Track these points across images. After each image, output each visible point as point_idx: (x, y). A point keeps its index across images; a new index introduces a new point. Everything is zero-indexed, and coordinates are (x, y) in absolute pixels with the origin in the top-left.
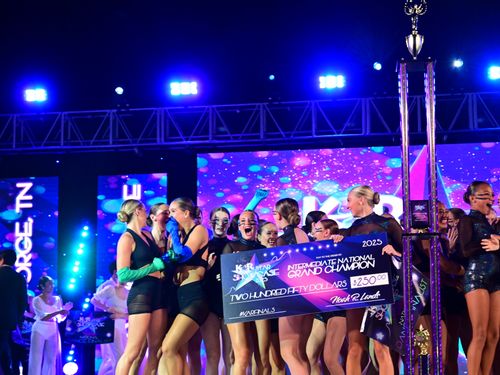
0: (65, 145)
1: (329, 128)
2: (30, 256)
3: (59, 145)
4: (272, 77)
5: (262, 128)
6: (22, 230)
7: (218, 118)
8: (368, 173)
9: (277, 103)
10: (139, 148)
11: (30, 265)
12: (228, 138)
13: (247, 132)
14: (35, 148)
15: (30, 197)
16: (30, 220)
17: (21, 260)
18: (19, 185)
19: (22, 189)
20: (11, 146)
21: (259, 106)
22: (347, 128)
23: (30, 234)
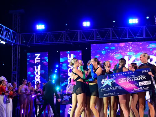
0: (50, 42)
1: (132, 36)
2: (40, 77)
3: (48, 42)
4: (114, 21)
5: (111, 36)
6: (37, 68)
7: (97, 33)
8: (145, 49)
9: (115, 28)
10: (72, 43)
11: (40, 79)
12: (100, 39)
13: (106, 37)
14: (41, 43)
15: (39, 59)
16: (40, 65)
17: (37, 78)
18: (36, 55)
19: (37, 56)
20: (33, 43)
21: (110, 29)
22: (138, 35)
23: (40, 70)
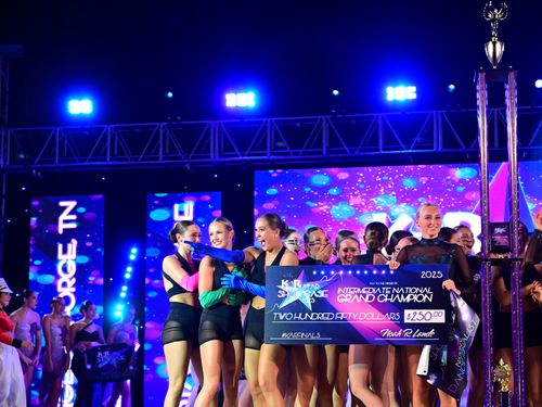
0: (111, 160)
1: (398, 143)
2: (74, 280)
3: (105, 160)
4: (336, 92)
5: (325, 143)
6: (65, 251)
7: (276, 131)
9: (340, 116)
10: (191, 164)
11: (74, 290)
12: (288, 154)
13: (307, 147)
14: (79, 164)
15: (74, 217)
16: (74, 242)
17: (64, 284)
18: (62, 204)
19: (65, 208)
20: (53, 162)
21: (321, 120)
22: (417, 143)
23: (74, 256)
